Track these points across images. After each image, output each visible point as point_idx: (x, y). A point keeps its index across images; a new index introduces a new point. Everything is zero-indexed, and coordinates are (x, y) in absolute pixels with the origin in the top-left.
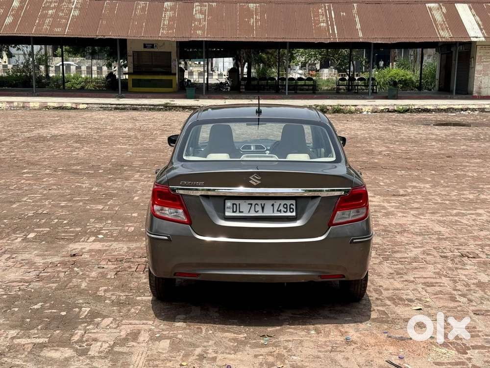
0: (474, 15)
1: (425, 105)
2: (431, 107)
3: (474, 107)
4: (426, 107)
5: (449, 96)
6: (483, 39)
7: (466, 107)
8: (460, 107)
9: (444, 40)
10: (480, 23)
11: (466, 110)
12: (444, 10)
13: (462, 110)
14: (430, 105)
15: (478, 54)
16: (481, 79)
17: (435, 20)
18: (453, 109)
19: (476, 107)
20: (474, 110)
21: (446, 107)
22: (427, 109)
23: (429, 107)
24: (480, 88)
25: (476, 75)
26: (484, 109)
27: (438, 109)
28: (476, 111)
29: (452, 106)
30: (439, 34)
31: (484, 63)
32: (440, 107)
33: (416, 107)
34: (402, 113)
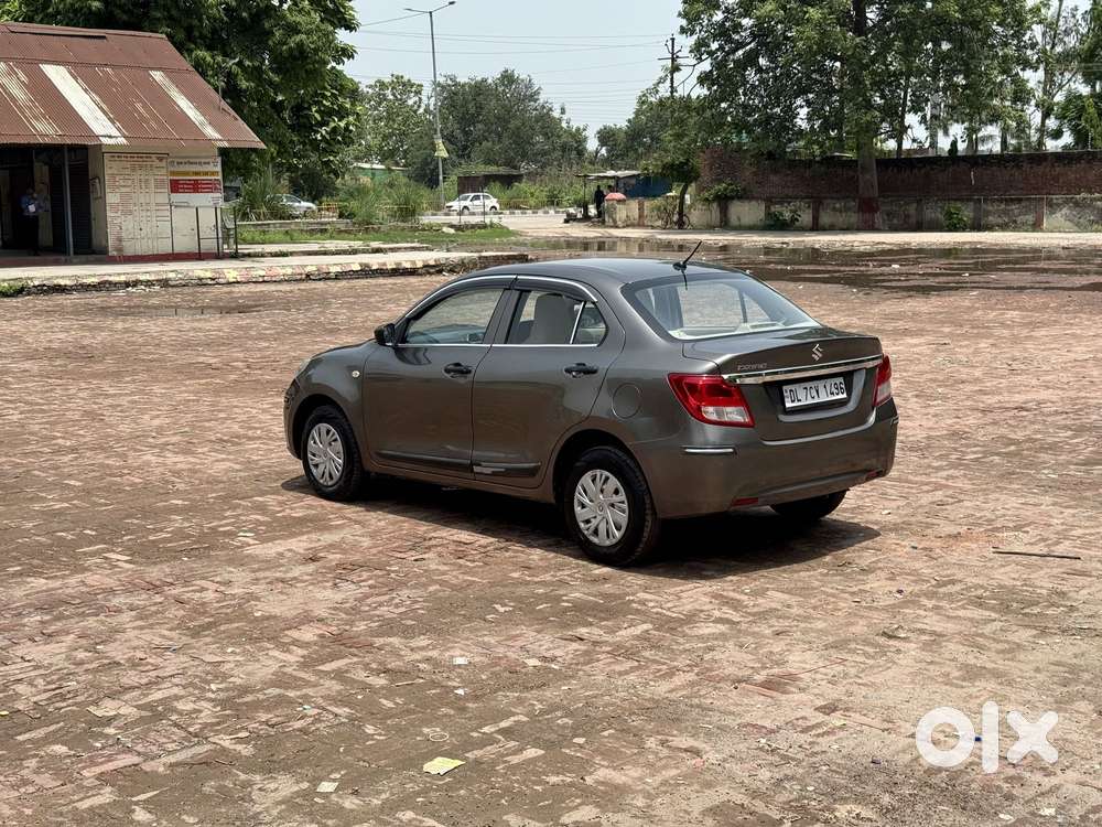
0: (86, 91)
1: (52, 278)
2: (68, 282)
3: (147, 277)
4: (56, 282)
5: (63, 258)
6: (122, 141)
7: (133, 278)
8: (123, 278)
9: (47, 140)
10: (104, 107)
11: (135, 284)
12: (23, 78)
13: (127, 284)
14: (62, 277)
15: (108, 171)
16: (119, 220)
17: (14, 99)
18: (110, 283)
19: (152, 278)
20: (149, 283)
21: (96, 280)
22: (60, 286)
23: (62, 282)
24: (120, 240)
25: (109, 214)
26: (167, 280)
27: (81, 285)
28: (154, 285)
29: (106, 278)
30: (34, 128)
31: (123, 190)
32: (85, 281)
33: (37, 283)
34: (11, 296)
